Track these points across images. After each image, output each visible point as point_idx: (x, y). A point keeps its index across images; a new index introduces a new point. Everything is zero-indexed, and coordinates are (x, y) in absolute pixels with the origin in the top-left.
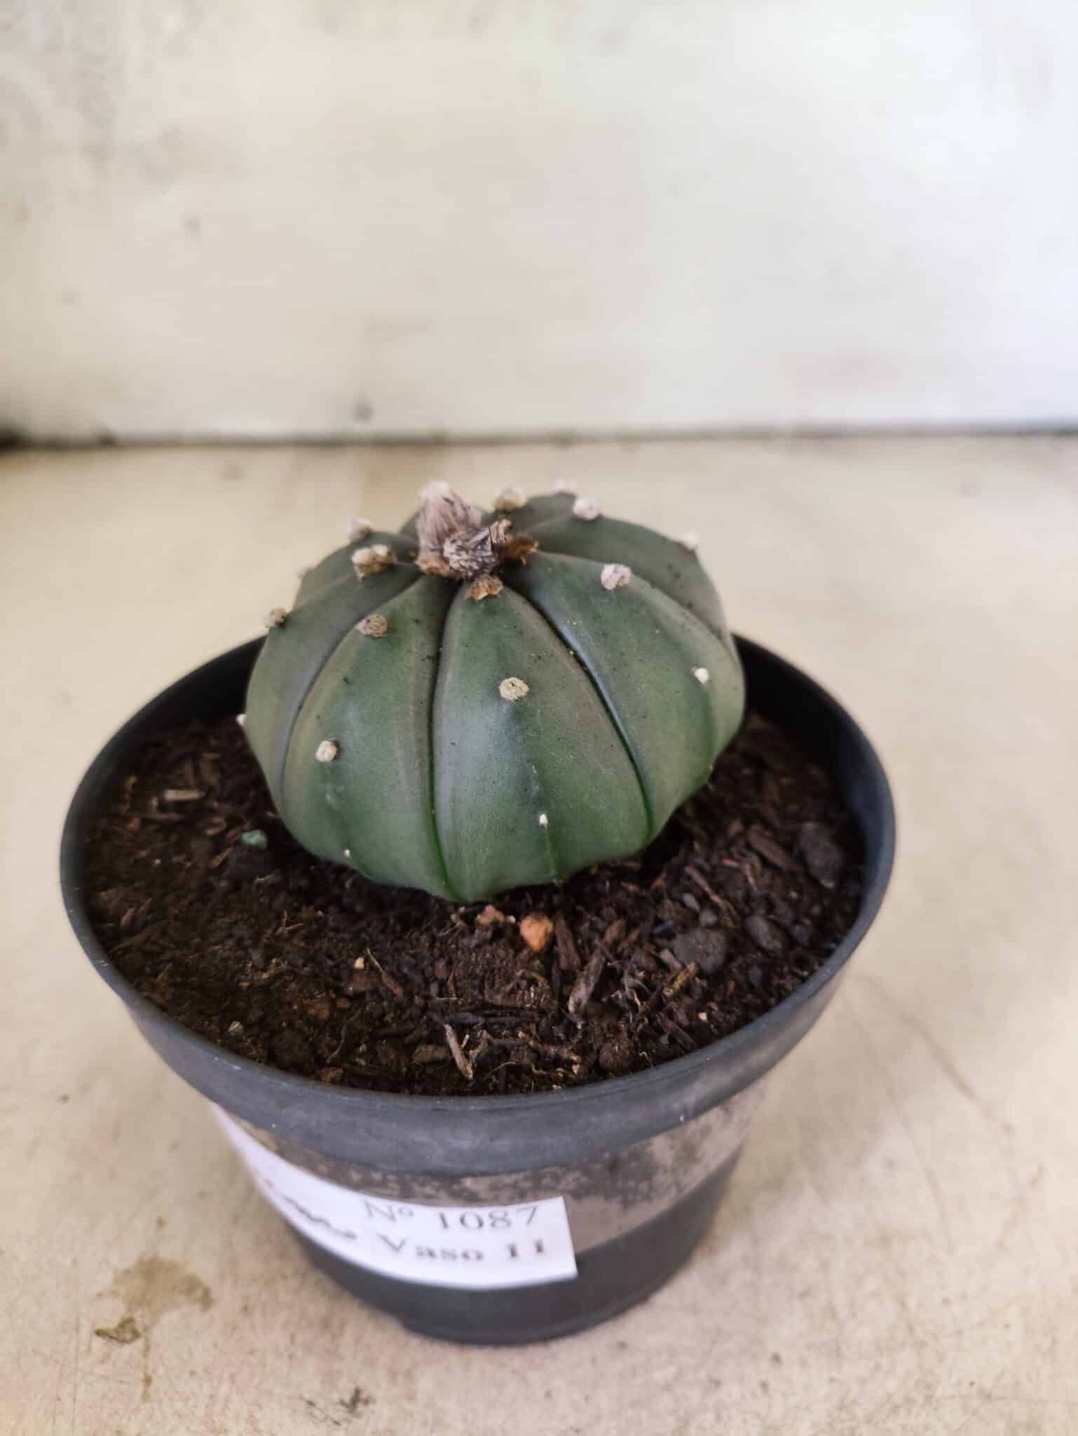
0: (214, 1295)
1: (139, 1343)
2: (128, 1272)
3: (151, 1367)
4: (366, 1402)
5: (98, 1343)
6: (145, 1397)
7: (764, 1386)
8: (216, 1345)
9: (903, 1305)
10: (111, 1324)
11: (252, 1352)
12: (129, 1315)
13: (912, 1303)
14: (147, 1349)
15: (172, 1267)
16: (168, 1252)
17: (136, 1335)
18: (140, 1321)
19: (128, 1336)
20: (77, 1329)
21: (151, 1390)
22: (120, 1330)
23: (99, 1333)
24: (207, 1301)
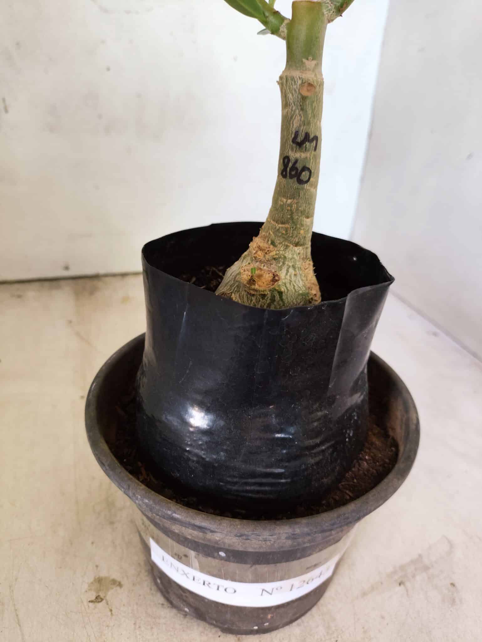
0: (122, 583)
1: (104, 601)
2: (92, 583)
3: (110, 607)
5: (91, 604)
6: (112, 613)
8: (128, 596)
10: (93, 598)
11: (140, 595)
12: (97, 595)
14: (107, 603)
15: (106, 578)
16: (103, 574)
17: (102, 600)
18: (102, 595)
19: (100, 600)
20: (82, 602)
22: (96, 599)
23: (89, 602)
24: (120, 585)
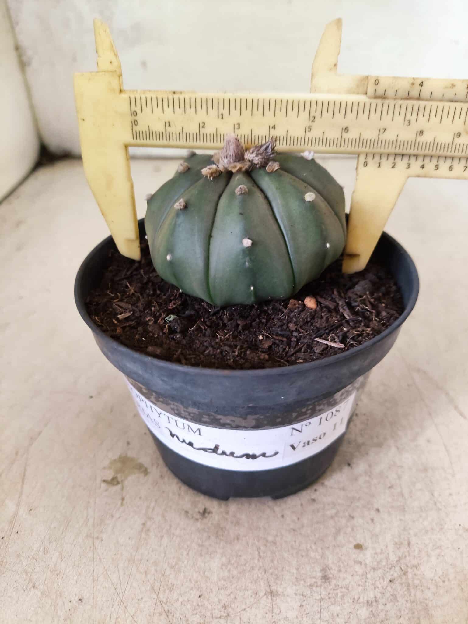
0: (149, 471)
1: (119, 486)
2: (115, 460)
3: (124, 495)
4: (209, 513)
5: (104, 485)
6: (122, 504)
7: (372, 520)
8: (149, 489)
9: (433, 495)
10: (109, 478)
11: (163, 492)
12: (116, 476)
13: (436, 494)
14: (122, 489)
15: (132, 460)
16: (131, 454)
17: (118, 483)
18: (120, 478)
19: (115, 483)
20: (96, 479)
21: (124, 502)
22: (112, 481)
23: (104, 481)
24: (146, 472)
